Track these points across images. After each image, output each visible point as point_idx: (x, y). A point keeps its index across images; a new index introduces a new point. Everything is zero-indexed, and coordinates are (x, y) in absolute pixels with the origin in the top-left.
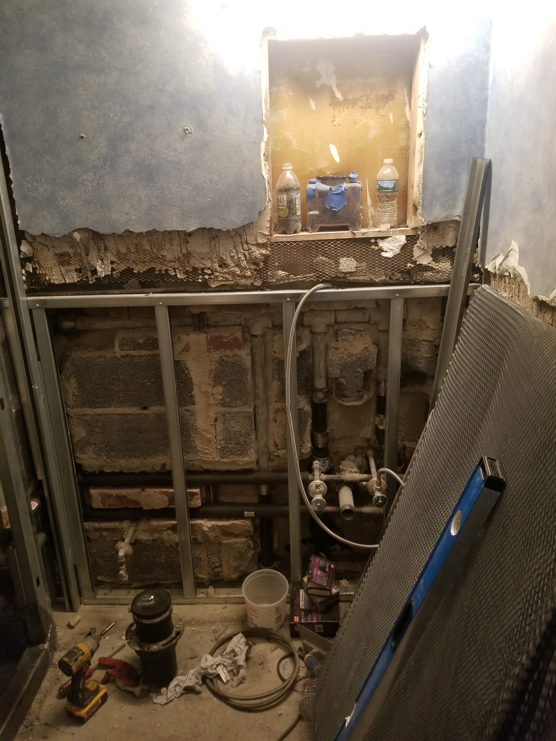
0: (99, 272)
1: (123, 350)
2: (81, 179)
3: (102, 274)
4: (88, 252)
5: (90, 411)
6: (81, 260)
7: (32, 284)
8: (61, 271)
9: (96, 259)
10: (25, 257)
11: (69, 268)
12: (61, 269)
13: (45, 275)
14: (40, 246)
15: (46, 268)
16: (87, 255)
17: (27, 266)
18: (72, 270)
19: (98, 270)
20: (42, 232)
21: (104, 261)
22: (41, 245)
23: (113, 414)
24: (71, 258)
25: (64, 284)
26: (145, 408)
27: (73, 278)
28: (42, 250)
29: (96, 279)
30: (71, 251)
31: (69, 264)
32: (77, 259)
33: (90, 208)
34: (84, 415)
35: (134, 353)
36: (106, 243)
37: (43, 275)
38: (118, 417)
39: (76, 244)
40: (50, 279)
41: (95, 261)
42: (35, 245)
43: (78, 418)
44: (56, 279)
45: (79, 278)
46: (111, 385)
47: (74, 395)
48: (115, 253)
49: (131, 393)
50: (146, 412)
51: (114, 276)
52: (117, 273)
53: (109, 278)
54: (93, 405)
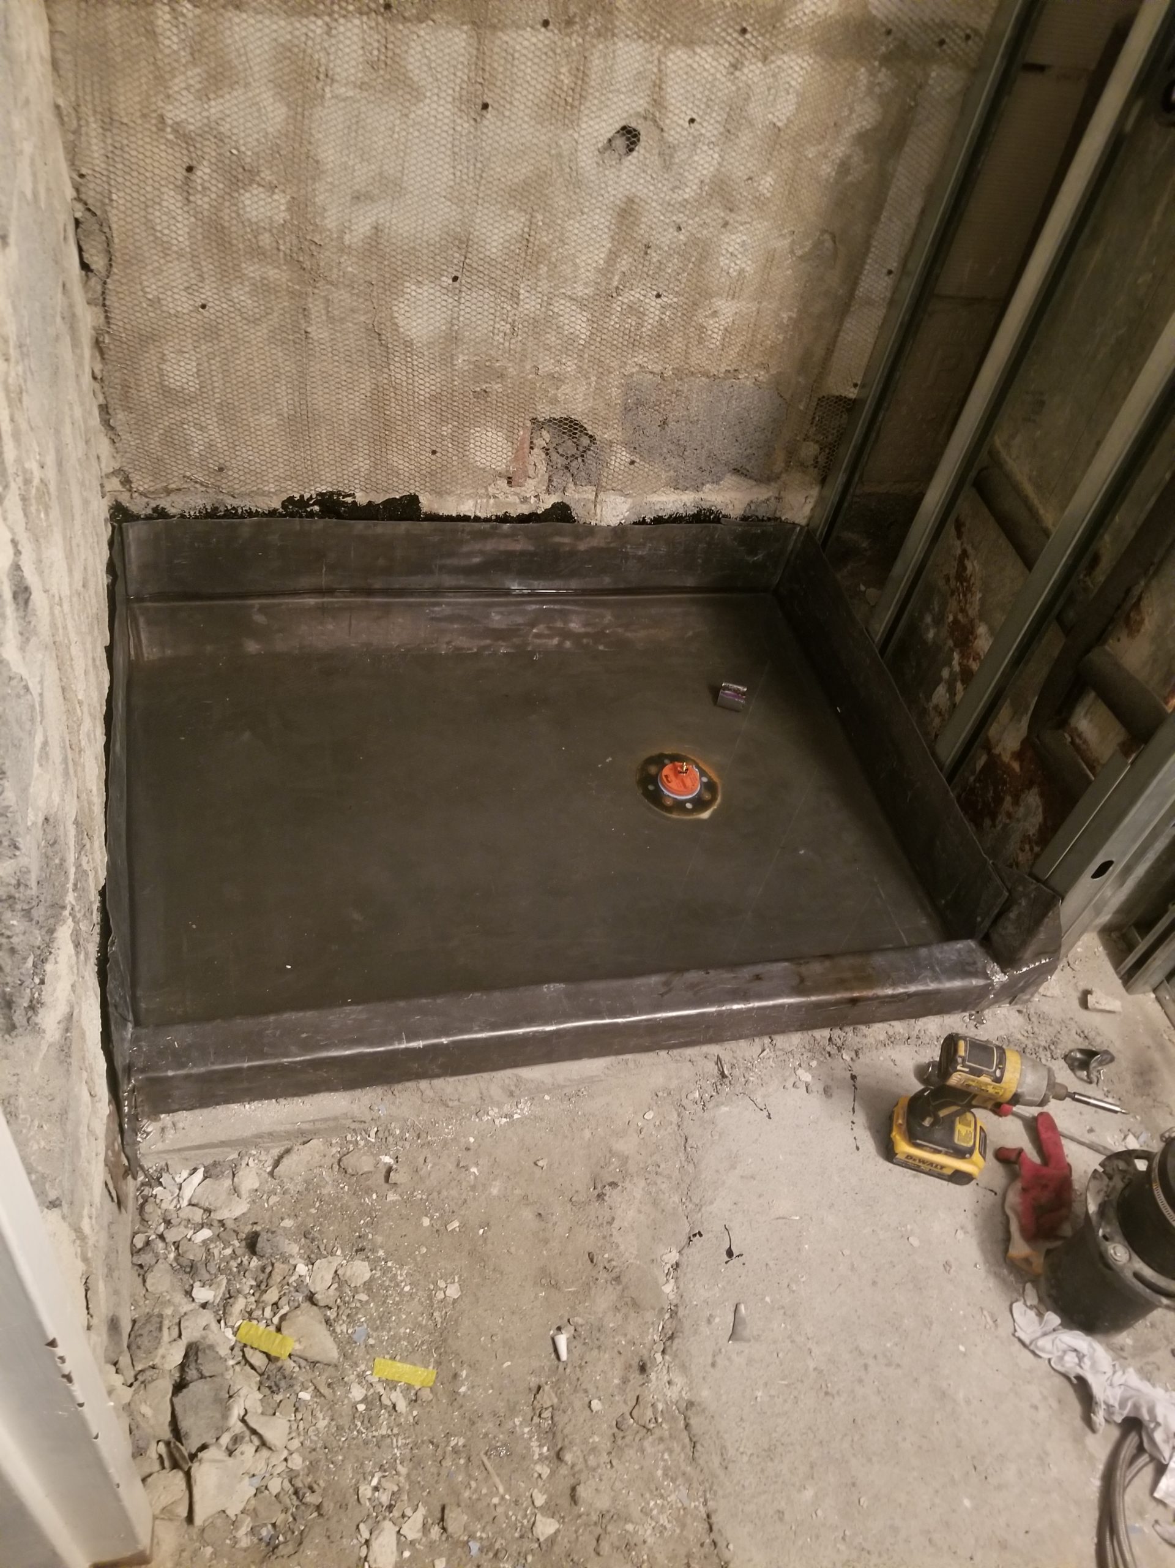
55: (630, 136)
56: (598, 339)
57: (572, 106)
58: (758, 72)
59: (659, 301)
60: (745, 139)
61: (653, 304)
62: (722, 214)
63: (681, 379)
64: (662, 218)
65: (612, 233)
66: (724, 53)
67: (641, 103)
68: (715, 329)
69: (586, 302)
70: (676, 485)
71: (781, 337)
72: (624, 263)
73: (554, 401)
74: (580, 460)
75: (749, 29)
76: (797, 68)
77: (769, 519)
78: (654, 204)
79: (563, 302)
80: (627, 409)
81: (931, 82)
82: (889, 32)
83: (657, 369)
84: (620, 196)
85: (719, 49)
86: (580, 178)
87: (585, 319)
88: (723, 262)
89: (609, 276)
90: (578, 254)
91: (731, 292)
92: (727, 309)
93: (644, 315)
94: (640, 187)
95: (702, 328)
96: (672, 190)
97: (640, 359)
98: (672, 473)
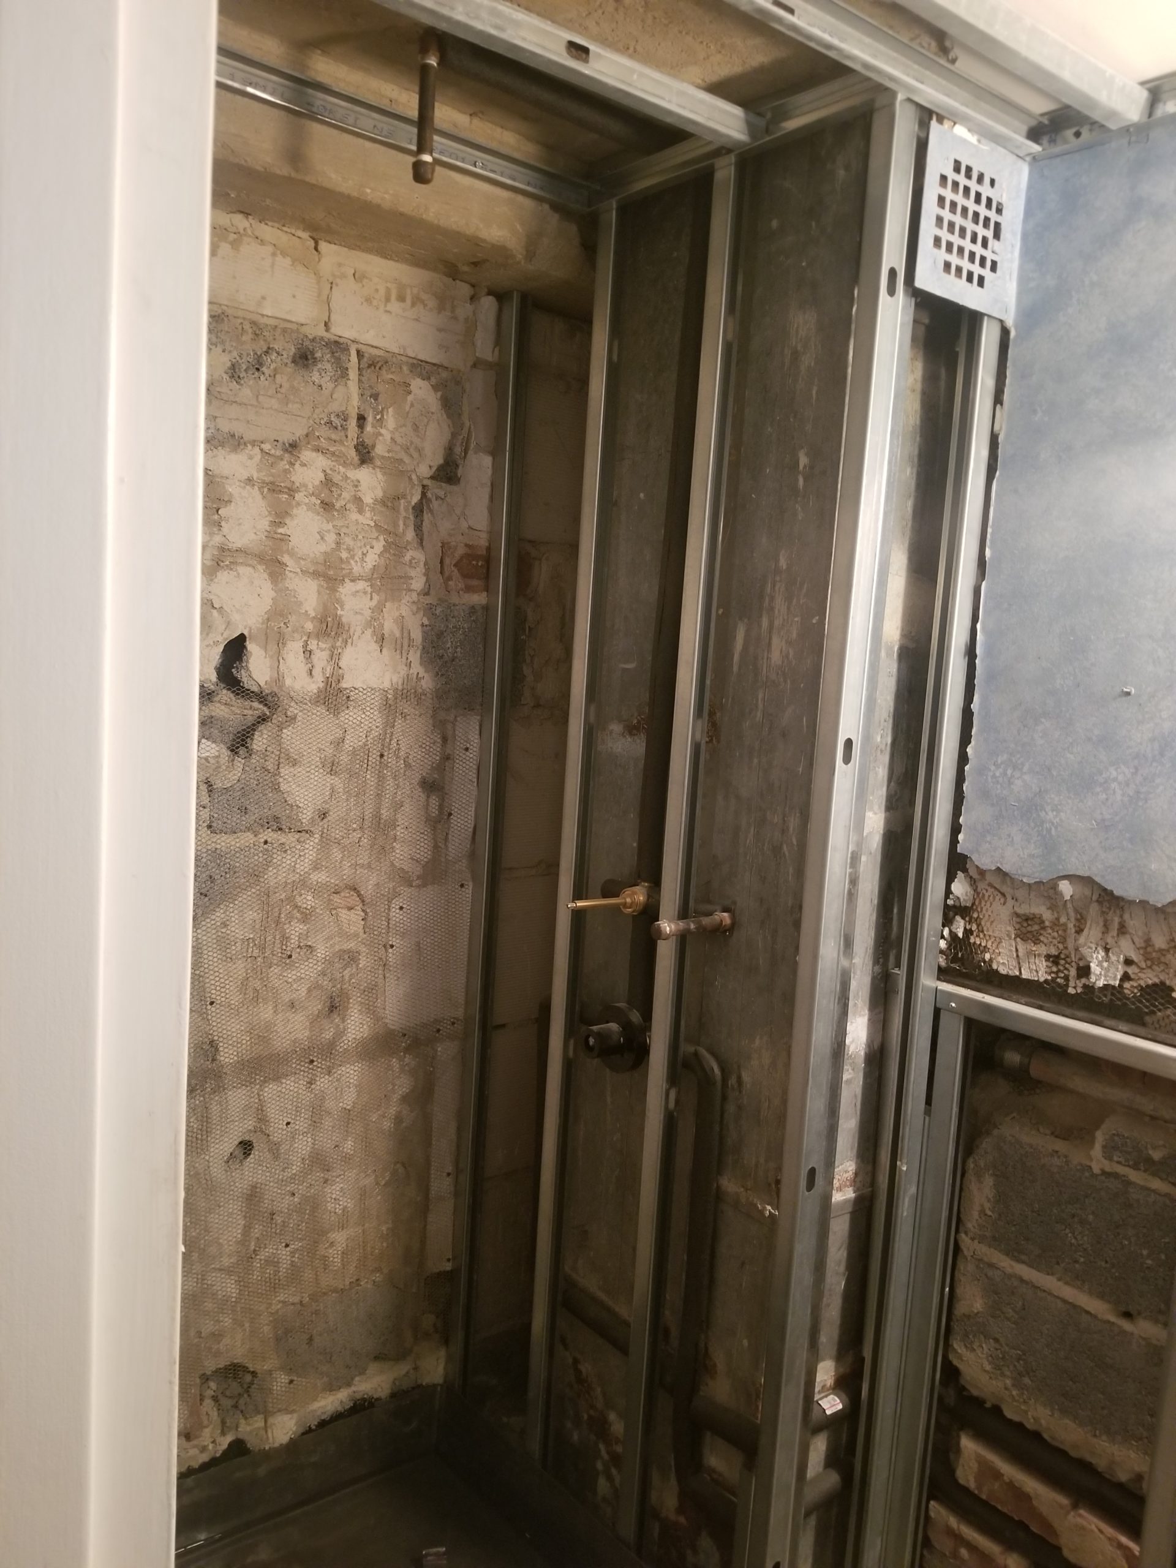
0: (1095, 974)
1: (1110, 1159)
2: (1104, 776)
3: (1100, 979)
4: (1082, 927)
5: (1006, 1263)
6: (1063, 941)
7: (955, 959)
8: (1017, 950)
9: (1093, 946)
10: (957, 904)
11: (1034, 949)
12: (1018, 947)
13: (986, 949)
14: (991, 890)
15: (990, 936)
16: (1079, 931)
17: (955, 923)
18: (1039, 955)
19: (1092, 970)
20: (999, 865)
21: (1110, 954)
22: (993, 890)
23: (1050, 1294)
24: (1044, 928)
25: (1016, 977)
26: (1127, 1315)
27: (1037, 970)
28: (991, 898)
29: (1085, 986)
30: (1047, 916)
31: (1037, 941)
32: (1055, 934)
33: (1107, 839)
34: (991, 1266)
35: (1134, 1176)
36: (1126, 916)
37: (981, 948)
38: (1060, 1304)
39: (1060, 904)
40: (991, 960)
41: (1091, 948)
42: (981, 886)
43: (978, 1267)
44: (1004, 964)
45: (1050, 974)
46: (1064, 1227)
47: (982, 1212)
48: (1140, 942)
49: (1103, 1264)
50: (1126, 1325)
51: (1126, 991)
52: (1132, 986)
53: (1112, 994)
54: (1016, 1254)
55: (246, 1147)
56: (247, 1293)
57: (202, 1140)
58: (327, 1081)
59: (288, 1249)
60: (328, 1123)
61: (284, 1253)
62: (322, 1175)
63: (317, 1301)
64: (279, 1191)
65: (244, 1214)
66: (301, 1077)
67: (250, 1124)
68: (335, 1256)
69: (232, 1269)
70: (331, 1388)
71: (385, 1245)
72: (257, 1231)
73: (217, 1354)
74: (245, 1396)
75: (315, 1059)
76: (352, 1072)
77: (413, 1388)
78: (272, 1184)
79: (214, 1274)
80: (278, 1340)
81: (439, 1054)
82: (404, 1035)
83: (296, 1299)
84: (245, 1186)
85: (297, 1076)
86: (214, 1184)
87: (233, 1282)
88: (330, 1206)
89: (247, 1244)
90: (221, 1236)
91: (341, 1225)
92: (340, 1238)
93: (278, 1263)
94: (259, 1176)
95: (324, 1258)
96: (283, 1170)
97: (282, 1298)
98: (325, 1379)
